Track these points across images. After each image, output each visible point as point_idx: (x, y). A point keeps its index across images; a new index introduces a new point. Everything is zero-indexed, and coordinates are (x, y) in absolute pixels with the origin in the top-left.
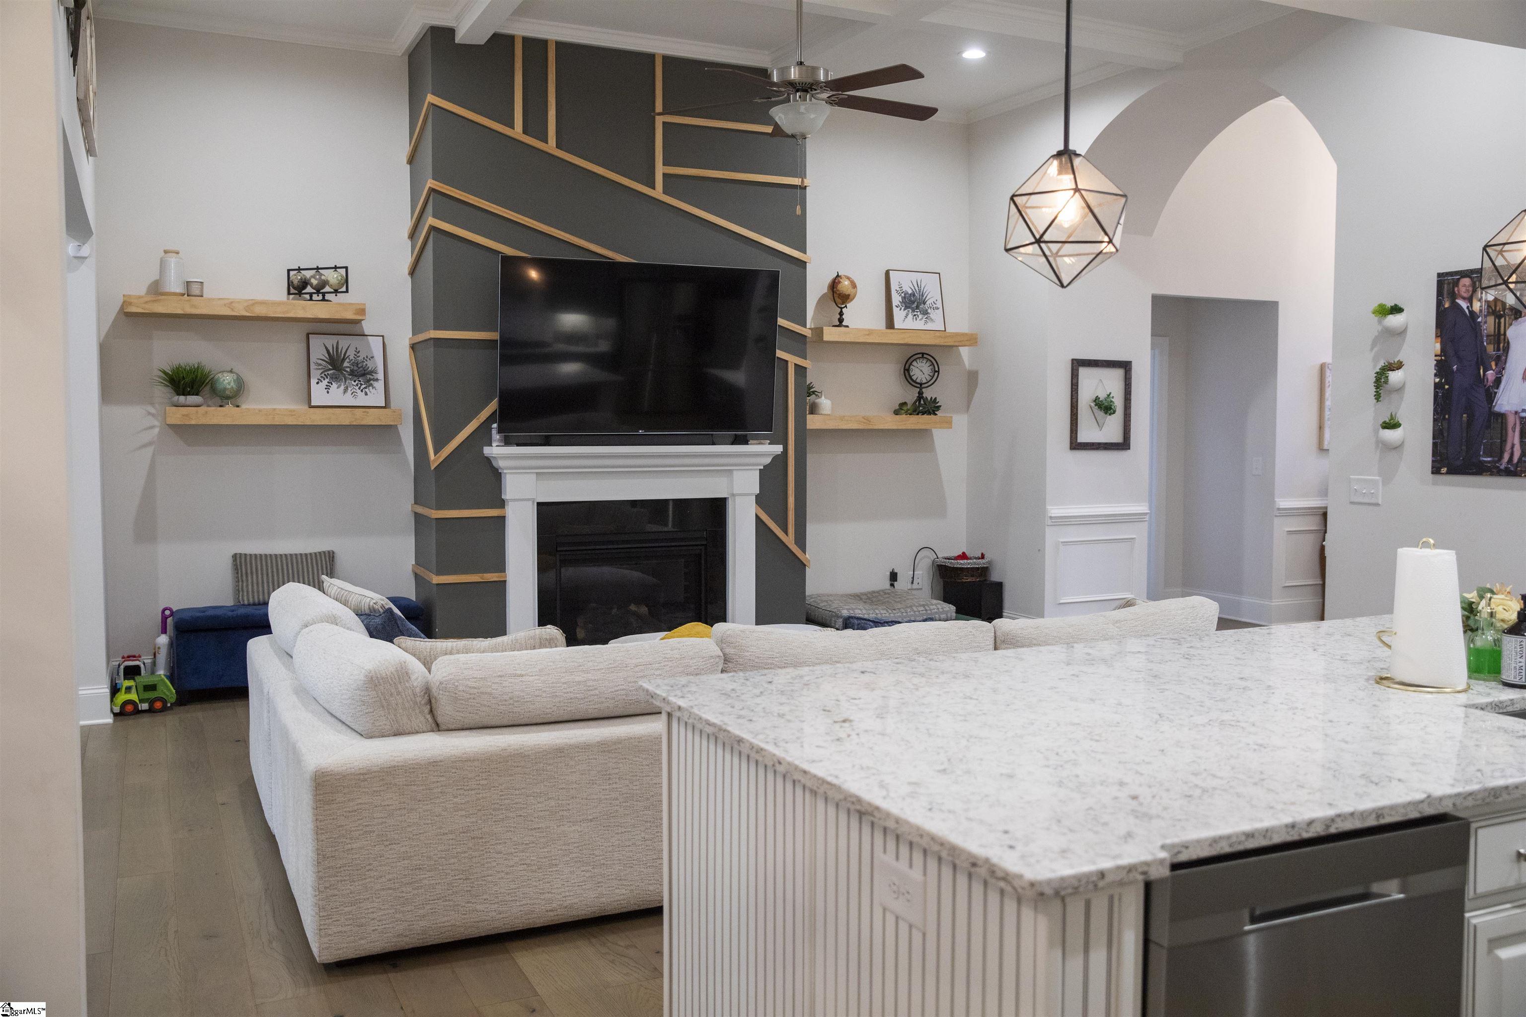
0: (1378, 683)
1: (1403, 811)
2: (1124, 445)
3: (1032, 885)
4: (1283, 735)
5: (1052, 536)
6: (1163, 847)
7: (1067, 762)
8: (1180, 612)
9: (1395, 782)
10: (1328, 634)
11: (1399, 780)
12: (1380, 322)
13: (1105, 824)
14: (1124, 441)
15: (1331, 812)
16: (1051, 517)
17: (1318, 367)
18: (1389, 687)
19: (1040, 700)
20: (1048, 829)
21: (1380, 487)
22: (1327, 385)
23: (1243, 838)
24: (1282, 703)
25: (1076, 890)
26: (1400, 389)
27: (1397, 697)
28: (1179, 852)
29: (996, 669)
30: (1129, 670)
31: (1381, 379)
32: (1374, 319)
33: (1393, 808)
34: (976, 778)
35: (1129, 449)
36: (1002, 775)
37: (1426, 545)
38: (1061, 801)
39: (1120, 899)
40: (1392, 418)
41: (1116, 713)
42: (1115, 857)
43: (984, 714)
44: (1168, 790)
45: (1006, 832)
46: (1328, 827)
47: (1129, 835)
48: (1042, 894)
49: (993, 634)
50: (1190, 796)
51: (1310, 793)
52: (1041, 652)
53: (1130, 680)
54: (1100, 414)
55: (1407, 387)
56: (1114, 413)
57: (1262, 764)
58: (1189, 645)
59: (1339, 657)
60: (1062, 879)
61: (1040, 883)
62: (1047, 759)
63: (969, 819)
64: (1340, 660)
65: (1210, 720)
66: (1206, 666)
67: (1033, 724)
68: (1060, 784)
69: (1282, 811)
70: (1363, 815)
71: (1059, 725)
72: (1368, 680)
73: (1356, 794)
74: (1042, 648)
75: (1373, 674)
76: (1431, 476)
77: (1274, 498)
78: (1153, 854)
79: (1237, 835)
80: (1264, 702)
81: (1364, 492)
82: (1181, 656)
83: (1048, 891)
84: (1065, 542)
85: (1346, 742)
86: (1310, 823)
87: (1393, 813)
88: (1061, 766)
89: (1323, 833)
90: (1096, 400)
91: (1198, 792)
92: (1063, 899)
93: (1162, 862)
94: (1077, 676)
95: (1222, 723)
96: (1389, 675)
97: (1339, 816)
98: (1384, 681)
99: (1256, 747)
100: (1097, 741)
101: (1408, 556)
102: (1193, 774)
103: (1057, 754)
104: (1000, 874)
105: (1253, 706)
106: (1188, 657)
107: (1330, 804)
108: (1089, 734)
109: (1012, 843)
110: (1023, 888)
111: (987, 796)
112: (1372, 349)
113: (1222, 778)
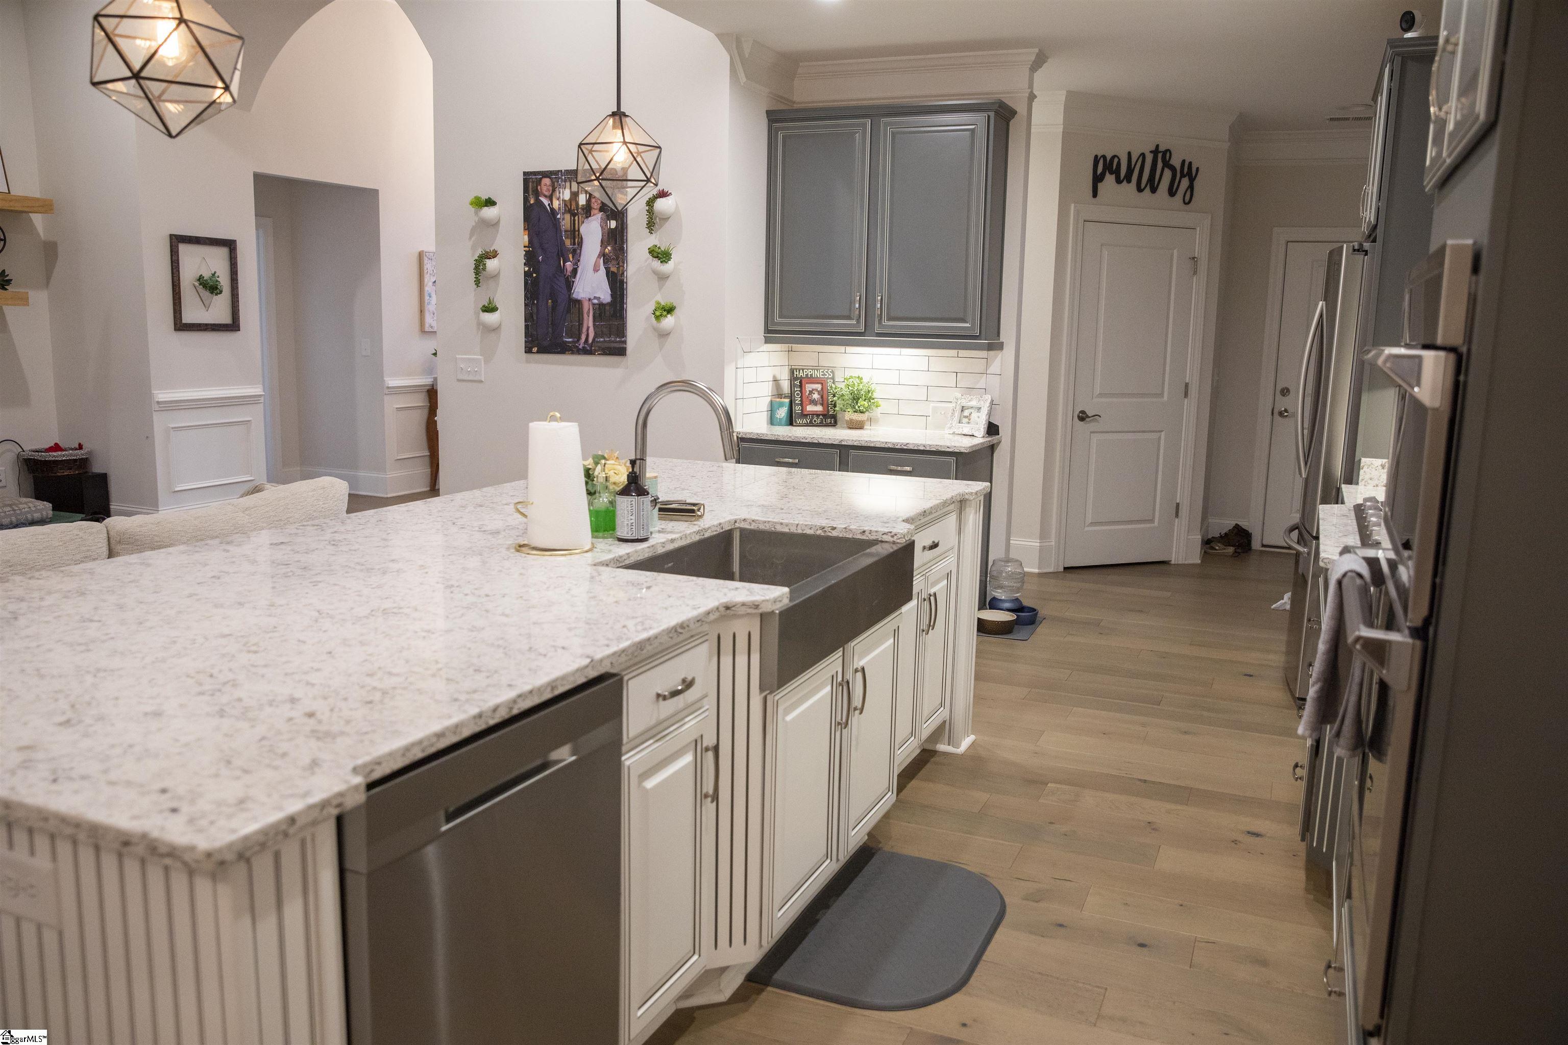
0: (518, 551)
1: (572, 679)
2: (233, 326)
3: (209, 855)
4: (447, 617)
5: (160, 423)
6: (355, 770)
7: (225, 684)
8: (310, 494)
9: (560, 651)
10: (462, 507)
11: (563, 648)
12: (476, 213)
13: (284, 755)
14: (233, 322)
15: (512, 694)
16: (158, 402)
17: (417, 255)
18: (528, 554)
19: (180, 612)
20: (217, 776)
21: (483, 366)
22: (425, 272)
23: (434, 740)
24: (438, 583)
25: (263, 846)
26: (496, 276)
27: (535, 561)
28: (372, 771)
29: (118, 580)
30: (275, 565)
31: (480, 266)
32: (472, 209)
33: (563, 678)
34: (113, 725)
35: (239, 330)
36: (146, 714)
37: (553, 419)
38: (226, 735)
39: (313, 840)
40: (490, 303)
41: (270, 616)
42: (306, 794)
43: (112, 638)
44: (346, 699)
45: (164, 791)
46: (511, 709)
47: (315, 764)
48: (222, 863)
49: (106, 535)
50: (371, 702)
51: (488, 677)
52: (170, 554)
53: (279, 576)
54: (205, 294)
55: (502, 274)
56: (221, 292)
57: (435, 652)
58: (332, 530)
59: (477, 529)
60: (246, 838)
61: (220, 850)
62: (201, 684)
63: (112, 783)
64: (478, 531)
65: (372, 611)
66: (355, 550)
67: (175, 642)
68: (221, 713)
69: (467, 701)
70: (540, 690)
71: (206, 639)
72: (508, 549)
73: (530, 670)
74: (170, 549)
75: (510, 542)
76: (525, 355)
77: (382, 377)
78: (346, 782)
79: (428, 738)
80: (421, 584)
81: (469, 370)
82: (327, 542)
83: (229, 857)
84: (175, 428)
85: (507, 616)
86: (495, 709)
87: (565, 682)
88: (220, 690)
89: (507, 717)
90: (200, 279)
91: (377, 696)
92: (248, 861)
93: (356, 788)
94: (219, 578)
95: (384, 612)
96: (526, 542)
97: (520, 696)
98: (523, 549)
99: (424, 634)
100: (256, 652)
101: (540, 430)
102: (368, 675)
103: (211, 676)
104: (163, 850)
105: (410, 589)
106: (334, 543)
107: (510, 686)
108: (244, 645)
109: (174, 804)
110: (197, 861)
111: (131, 746)
112: (470, 238)
113: (397, 675)
